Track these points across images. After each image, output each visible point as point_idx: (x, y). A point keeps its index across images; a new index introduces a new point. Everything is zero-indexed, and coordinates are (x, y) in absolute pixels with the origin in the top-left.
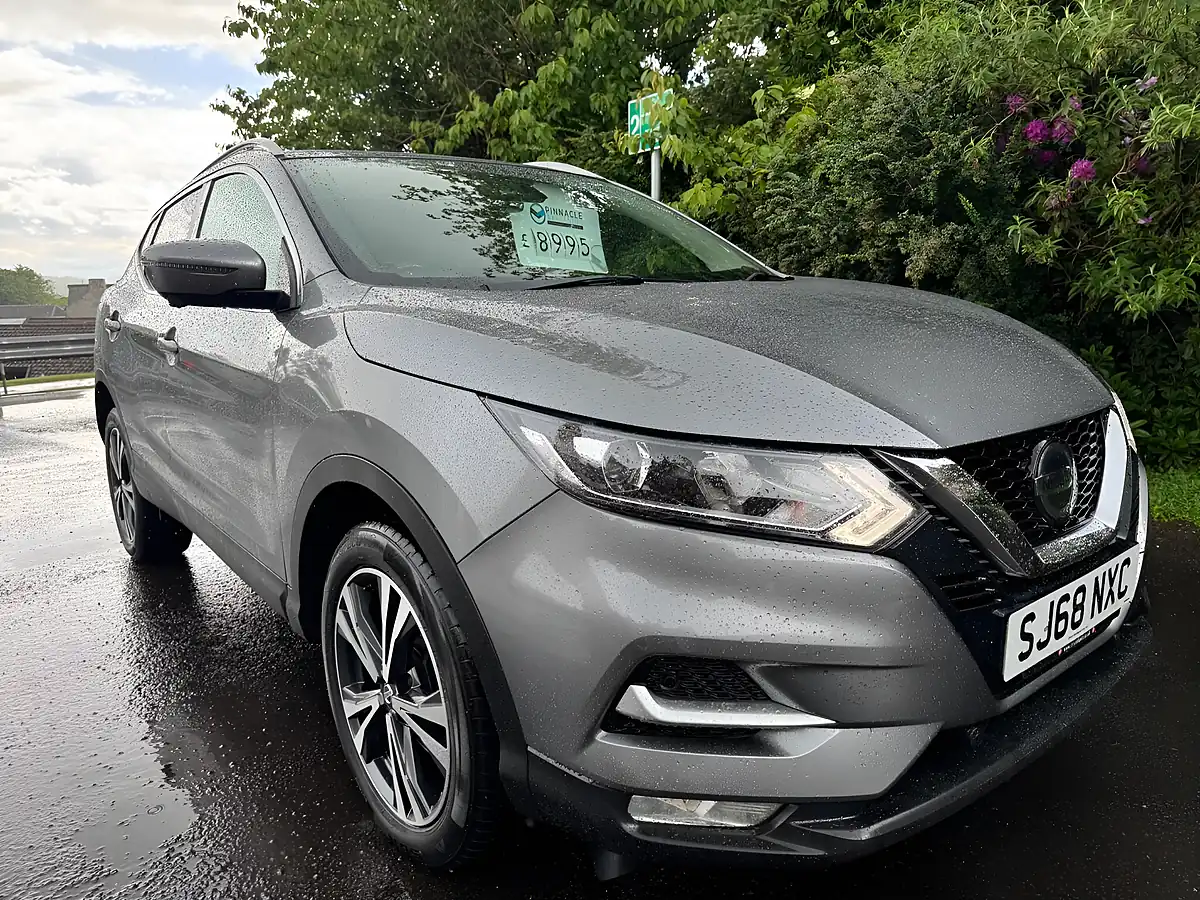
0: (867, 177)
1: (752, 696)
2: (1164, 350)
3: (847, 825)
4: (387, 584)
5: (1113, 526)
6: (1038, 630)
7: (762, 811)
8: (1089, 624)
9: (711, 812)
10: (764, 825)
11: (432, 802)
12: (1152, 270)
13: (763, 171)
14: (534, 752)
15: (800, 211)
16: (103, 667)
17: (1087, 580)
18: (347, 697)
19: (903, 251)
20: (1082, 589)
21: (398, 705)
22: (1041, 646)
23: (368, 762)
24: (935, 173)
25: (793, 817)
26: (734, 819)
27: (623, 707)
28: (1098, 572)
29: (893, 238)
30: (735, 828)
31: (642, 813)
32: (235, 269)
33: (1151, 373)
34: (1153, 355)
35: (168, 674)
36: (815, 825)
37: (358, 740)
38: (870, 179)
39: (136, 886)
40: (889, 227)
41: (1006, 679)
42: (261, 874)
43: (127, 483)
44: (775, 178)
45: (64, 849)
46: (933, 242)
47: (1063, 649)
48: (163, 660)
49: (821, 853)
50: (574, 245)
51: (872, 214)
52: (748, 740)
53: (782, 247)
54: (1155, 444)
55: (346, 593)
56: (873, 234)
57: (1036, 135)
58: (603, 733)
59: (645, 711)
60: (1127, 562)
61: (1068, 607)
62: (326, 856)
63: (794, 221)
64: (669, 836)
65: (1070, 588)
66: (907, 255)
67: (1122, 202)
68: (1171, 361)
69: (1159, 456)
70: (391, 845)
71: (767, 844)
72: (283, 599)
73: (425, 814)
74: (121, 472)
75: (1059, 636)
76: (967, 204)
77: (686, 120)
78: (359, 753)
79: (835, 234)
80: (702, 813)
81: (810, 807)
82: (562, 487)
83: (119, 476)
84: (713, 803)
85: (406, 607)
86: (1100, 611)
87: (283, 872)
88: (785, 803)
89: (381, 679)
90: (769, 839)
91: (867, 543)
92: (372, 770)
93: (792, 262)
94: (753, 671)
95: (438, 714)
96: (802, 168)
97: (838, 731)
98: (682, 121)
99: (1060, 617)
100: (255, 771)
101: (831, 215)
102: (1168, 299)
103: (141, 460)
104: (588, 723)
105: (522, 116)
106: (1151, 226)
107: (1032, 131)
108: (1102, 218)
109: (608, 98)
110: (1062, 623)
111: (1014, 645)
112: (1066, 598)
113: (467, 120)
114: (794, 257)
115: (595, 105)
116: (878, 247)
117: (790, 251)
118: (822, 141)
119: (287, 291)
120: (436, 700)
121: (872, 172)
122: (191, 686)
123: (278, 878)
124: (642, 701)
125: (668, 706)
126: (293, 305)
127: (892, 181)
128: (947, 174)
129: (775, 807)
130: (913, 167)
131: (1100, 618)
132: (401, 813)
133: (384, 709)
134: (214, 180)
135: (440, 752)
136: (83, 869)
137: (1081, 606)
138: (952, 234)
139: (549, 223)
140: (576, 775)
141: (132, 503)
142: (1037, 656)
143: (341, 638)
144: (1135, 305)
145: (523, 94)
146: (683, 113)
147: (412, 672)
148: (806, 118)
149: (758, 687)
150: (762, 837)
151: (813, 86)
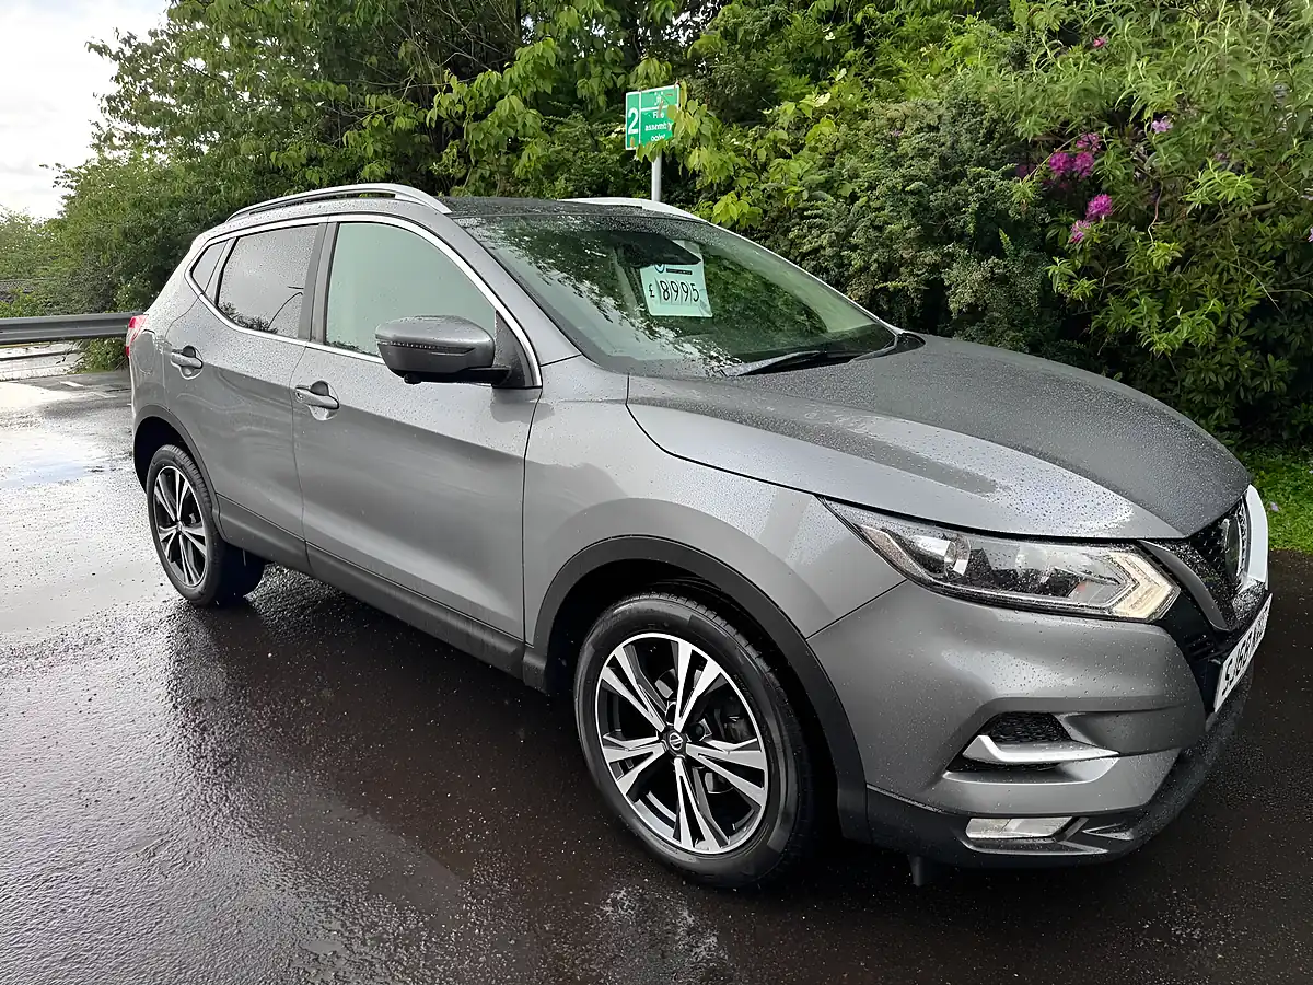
1: (1060, 737)
3: (1116, 830)
4: (687, 648)
6: (1232, 671)
7: (1058, 823)
8: (1248, 660)
10: (1060, 834)
12: (1179, 312)
13: (796, 189)
14: (874, 789)
17: (1252, 628)
18: (610, 744)
19: (947, 283)
20: (1250, 635)
22: (1231, 682)
23: (635, 801)
24: (974, 206)
25: (1084, 827)
29: (935, 268)
31: (977, 831)
32: (470, 348)
36: (1100, 831)
37: (625, 782)
40: (930, 256)
41: (1216, 710)
44: (809, 198)
46: (977, 276)
47: (1238, 682)
49: (1105, 851)
51: (909, 242)
52: (1052, 771)
55: (621, 652)
56: (912, 262)
57: (1059, 168)
58: (948, 772)
59: (989, 754)
61: (1244, 650)
65: (1246, 636)
66: (949, 288)
67: (1160, 253)
68: (1169, 386)
71: (1065, 848)
73: (723, 843)
75: (1237, 673)
76: (1005, 238)
77: (710, 129)
78: (624, 794)
80: (1014, 829)
81: (1095, 819)
82: (909, 577)
84: (1020, 820)
85: (713, 670)
86: (1252, 650)
88: (1076, 818)
89: (669, 729)
90: (1065, 844)
91: (1144, 615)
92: (638, 806)
94: (1061, 718)
95: (753, 759)
97: (1117, 759)
99: (1240, 659)
102: (1191, 338)
105: (510, 104)
109: (594, 83)
110: (1240, 663)
111: (1221, 685)
112: (1244, 644)
113: (445, 103)
115: (582, 93)
116: (918, 275)
125: (1003, 749)
129: (1069, 819)
130: (951, 197)
131: (1253, 653)
132: (684, 844)
133: (672, 755)
135: (752, 791)
137: (1248, 648)
138: (993, 268)
140: (918, 806)
142: (1228, 691)
143: (607, 690)
144: (1161, 343)
145: (508, 77)
147: (703, 723)
148: (827, 130)
149: (1065, 731)
150: (1061, 843)
151: (829, 95)
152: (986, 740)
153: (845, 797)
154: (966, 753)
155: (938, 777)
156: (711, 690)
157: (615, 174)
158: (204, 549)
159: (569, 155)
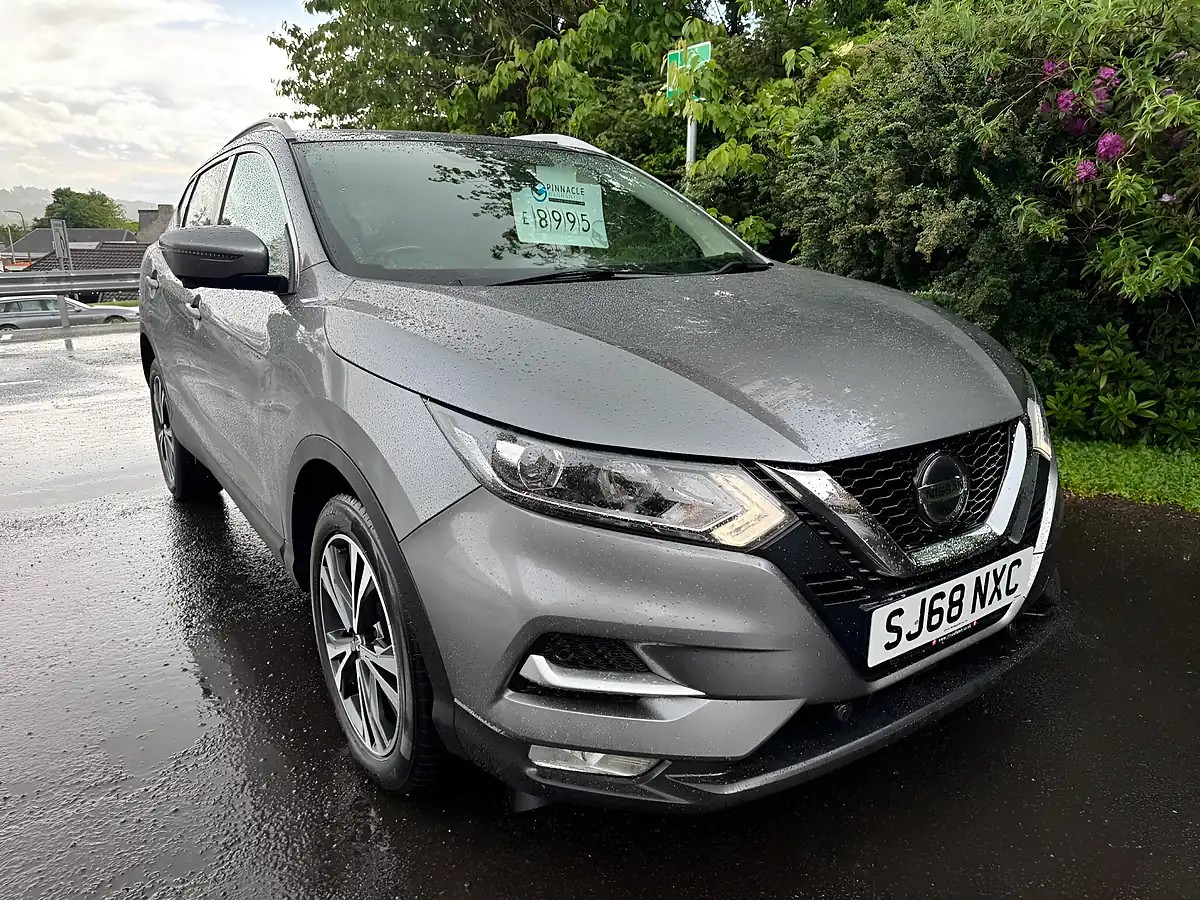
0: (889, 146)
1: (632, 666)
2: (1183, 329)
3: (714, 781)
4: (355, 549)
5: (1000, 532)
6: (908, 623)
7: (643, 765)
8: (968, 618)
9: (601, 763)
10: (643, 777)
11: (390, 736)
13: (788, 134)
14: (459, 703)
15: (822, 177)
16: (138, 598)
17: (968, 580)
18: (329, 641)
19: (916, 225)
20: (961, 588)
21: (364, 652)
22: (910, 637)
23: (345, 698)
24: (956, 145)
25: (667, 771)
26: (618, 769)
27: (525, 672)
28: (981, 572)
29: (908, 211)
30: (620, 777)
31: (541, 759)
32: (238, 256)
33: (1169, 353)
34: (1172, 334)
35: (193, 607)
36: (685, 779)
37: (338, 678)
38: (891, 148)
39: (146, 790)
40: (906, 198)
41: (871, 664)
42: (250, 787)
43: (168, 427)
44: (799, 143)
45: (92, 756)
46: (944, 217)
47: (937, 640)
48: (190, 594)
49: (686, 802)
50: (574, 222)
51: (891, 183)
52: (631, 705)
53: (807, 211)
54: (1166, 425)
55: (327, 553)
56: (890, 205)
57: (1067, 105)
58: (510, 692)
59: (541, 676)
60: (1018, 562)
61: (944, 604)
62: (305, 776)
63: (814, 188)
64: (563, 780)
65: (946, 587)
66: (920, 229)
69: (1168, 436)
70: (359, 768)
71: (644, 792)
72: (282, 551)
73: (384, 747)
74: (163, 417)
75: (931, 628)
76: (984, 180)
77: (711, 82)
78: (339, 688)
79: (853, 203)
80: (594, 763)
81: (680, 763)
82: (482, 483)
83: (162, 421)
84: (601, 755)
85: (368, 572)
86: (983, 606)
87: (267, 786)
88: (661, 759)
89: (352, 630)
90: (647, 788)
91: (742, 544)
92: (348, 704)
93: (814, 227)
94: (638, 649)
95: (391, 665)
96: (828, 132)
97: (709, 701)
98: (705, 84)
99: (932, 613)
100: (256, 699)
101: (851, 183)
103: (176, 409)
104: (497, 683)
105: (561, 67)
106: (1174, 205)
107: (1063, 101)
109: (650, 46)
110: (935, 619)
111: (878, 635)
112: (941, 595)
113: (505, 70)
114: (817, 223)
115: (636, 55)
116: (895, 218)
117: (815, 216)
118: (851, 105)
119: (287, 276)
120: (389, 653)
121: (894, 140)
122: (211, 619)
123: (263, 791)
124: (540, 668)
125: (562, 673)
126: (290, 291)
127: (913, 151)
128: (966, 147)
129: (654, 762)
131: (981, 613)
132: (367, 743)
133: (355, 654)
134: (238, 155)
135: (394, 697)
136: (105, 773)
137: (959, 603)
138: (966, 210)
139: (550, 200)
140: (489, 725)
141: (172, 446)
142: (905, 646)
143: (324, 590)
145: (562, 43)
146: (709, 75)
147: (377, 626)
148: (840, 77)
149: (640, 660)
150: (641, 785)
151: (852, 43)
152: (540, 661)
153: (439, 709)
154: (522, 673)
155: (499, 694)
156: (368, 592)
157: (655, 130)
159: (615, 114)
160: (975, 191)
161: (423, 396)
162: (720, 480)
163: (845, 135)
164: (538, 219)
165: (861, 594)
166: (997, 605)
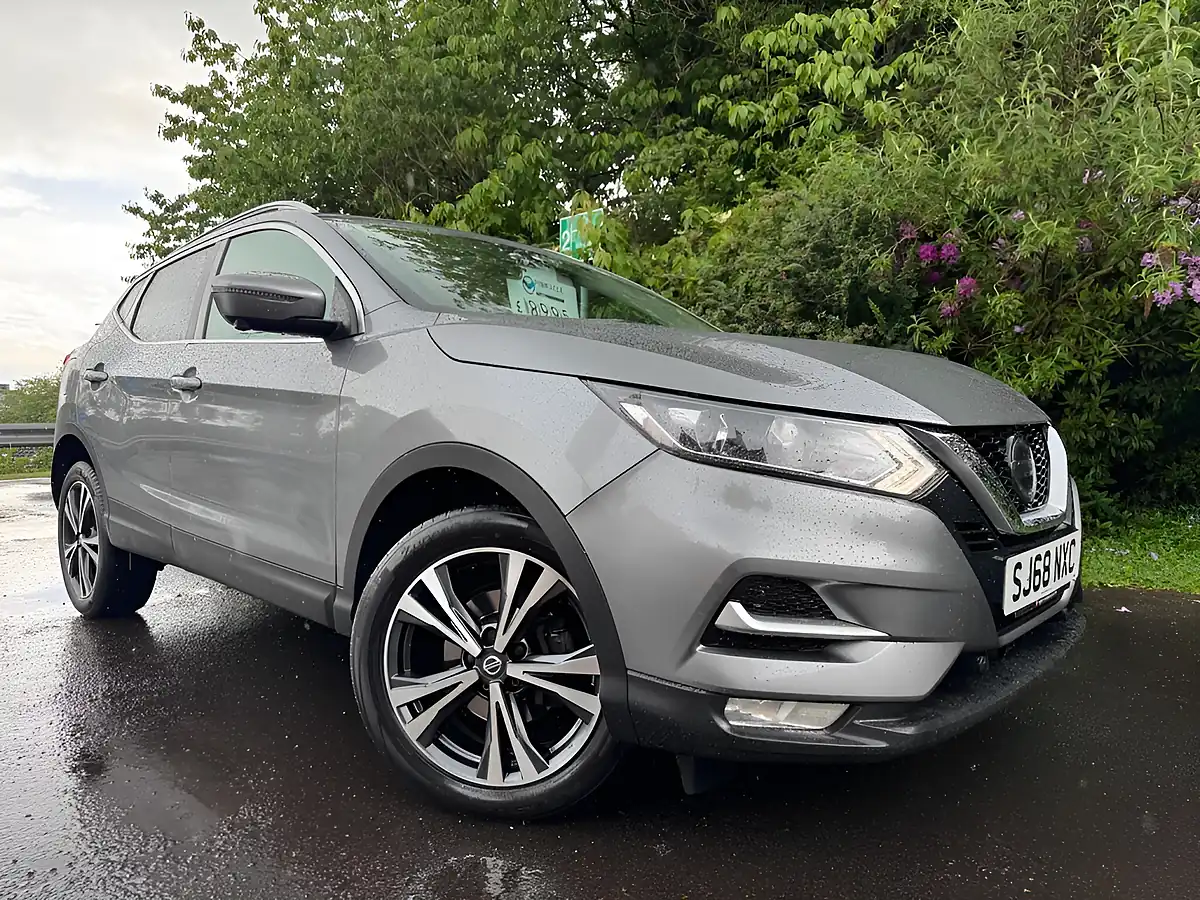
6: (1023, 578)
9: (790, 717)
10: (835, 726)
12: (1027, 358)
13: (694, 277)
14: (635, 674)
17: (1051, 547)
20: (1048, 554)
22: (1025, 593)
23: (426, 746)
24: (846, 283)
25: (857, 719)
27: (722, 621)
28: (1057, 543)
32: (300, 298)
38: (788, 287)
40: (808, 326)
41: (1006, 614)
43: (88, 536)
44: (704, 284)
47: (1038, 601)
49: (885, 745)
51: (792, 316)
52: (817, 652)
57: (928, 257)
58: (702, 646)
60: (1073, 543)
61: (1040, 567)
65: (1041, 550)
67: (1003, 302)
71: (843, 740)
75: (1036, 588)
76: (875, 309)
82: (661, 447)
84: (795, 704)
86: (1059, 579)
88: (854, 703)
90: (842, 735)
91: (906, 492)
94: (817, 589)
96: (727, 278)
97: (889, 644)
99: (1036, 573)
102: (1042, 383)
105: (459, 226)
106: (1025, 334)
107: (923, 253)
108: (986, 321)
109: (537, 217)
110: (1037, 578)
111: (1009, 587)
112: (1039, 558)
115: (525, 222)
118: (744, 255)
121: (791, 281)
124: (738, 616)
126: (354, 332)
127: (808, 290)
128: (856, 285)
129: (845, 707)
130: (827, 278)
131: (1059, 583)
134: (231, 238)
137: (1048, 569)
138: (865, 332)
139: (537, 294)
140: (677, 686)
142: (1024, 601)
145: (459, 206)
148: (726, 237)
150: (833, 734)
151: (730, 212)
152: (737, 607)
154: (720, 622)
155: (691, 652)
158: (96, 558)
160: (872, 321)
161: (581, 378)
162: (878, 438)
163: (743, 279)
164: (530, 309)
165: (990, 546)
166: (1053, 587)
